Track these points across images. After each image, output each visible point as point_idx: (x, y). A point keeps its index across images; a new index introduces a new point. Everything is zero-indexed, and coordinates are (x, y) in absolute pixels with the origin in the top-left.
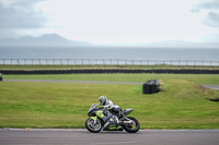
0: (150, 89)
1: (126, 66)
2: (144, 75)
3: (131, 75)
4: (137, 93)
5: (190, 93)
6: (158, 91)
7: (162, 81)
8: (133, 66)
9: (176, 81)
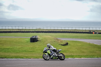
0: (34, 40)
1: (22, 29)
2: (31, 33)
3: (25, 33)
4: (27, 42)
5: (52, 42)
6: (37, 41)
7: (39, 36)
8: (25, 29)
9: (46, 36)
